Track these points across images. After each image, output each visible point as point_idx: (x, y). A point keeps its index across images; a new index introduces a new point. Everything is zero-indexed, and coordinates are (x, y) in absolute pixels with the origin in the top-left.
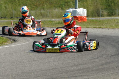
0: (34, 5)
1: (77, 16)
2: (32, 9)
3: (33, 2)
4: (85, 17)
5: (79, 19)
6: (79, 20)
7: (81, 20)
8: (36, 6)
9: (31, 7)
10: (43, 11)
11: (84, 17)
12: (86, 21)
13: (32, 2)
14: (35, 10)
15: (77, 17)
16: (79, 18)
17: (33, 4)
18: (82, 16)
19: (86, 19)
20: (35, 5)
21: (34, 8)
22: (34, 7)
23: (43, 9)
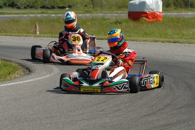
1: (146, 11)
4: (159, 12)
5: (150, 17)
6: (150, 19)
7: (153, 17)
11: (159, 14)
12: (161, 19)
15: (146, 13)
16: (150, 15)
18: (155, 11)
19: (160, 16)
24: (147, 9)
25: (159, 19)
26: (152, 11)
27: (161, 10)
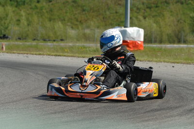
0: (77, 21)
2: (74, 26)
3: (76, 16)
4: (141, 42)
5: (131, 46)
6: (130, 48)
7: (134, 47)
8: (80, 22)
9: (72, 23)
10: (87, 31)
11: (140, 43)
12: (142, 49)
13: (74, 15)
14: (78, 28)
15: (127, 42)
16: (131, 43)
17: (75, 18)
18: (136, 40)
19: (141, 46)
20: (79, 20)
21: (76, 25)
22: (78, 23)
23: (88, 27)
24: (128, 38)
25: (140, 48)
26: (133, 40)
27: (142, 39)
